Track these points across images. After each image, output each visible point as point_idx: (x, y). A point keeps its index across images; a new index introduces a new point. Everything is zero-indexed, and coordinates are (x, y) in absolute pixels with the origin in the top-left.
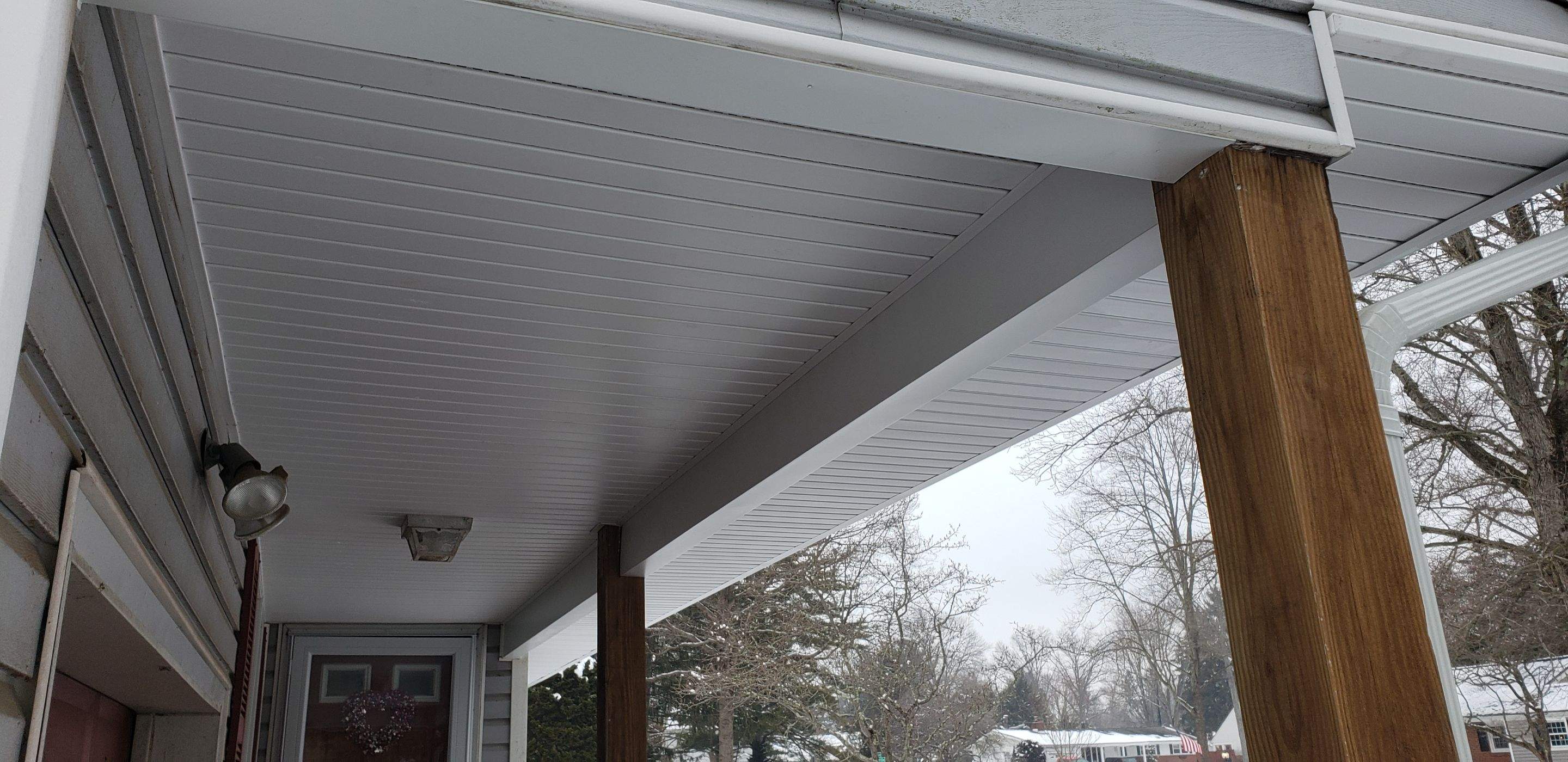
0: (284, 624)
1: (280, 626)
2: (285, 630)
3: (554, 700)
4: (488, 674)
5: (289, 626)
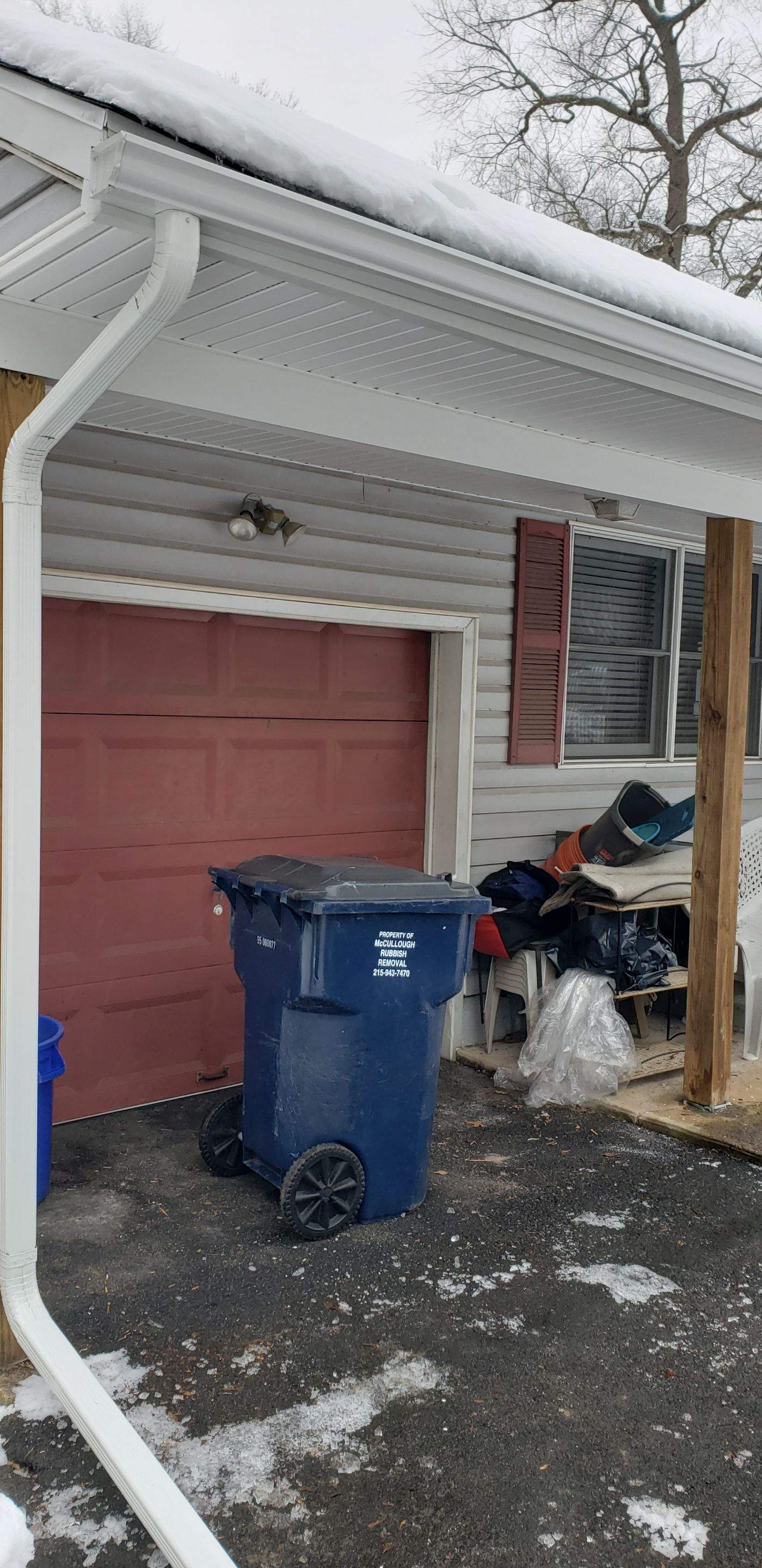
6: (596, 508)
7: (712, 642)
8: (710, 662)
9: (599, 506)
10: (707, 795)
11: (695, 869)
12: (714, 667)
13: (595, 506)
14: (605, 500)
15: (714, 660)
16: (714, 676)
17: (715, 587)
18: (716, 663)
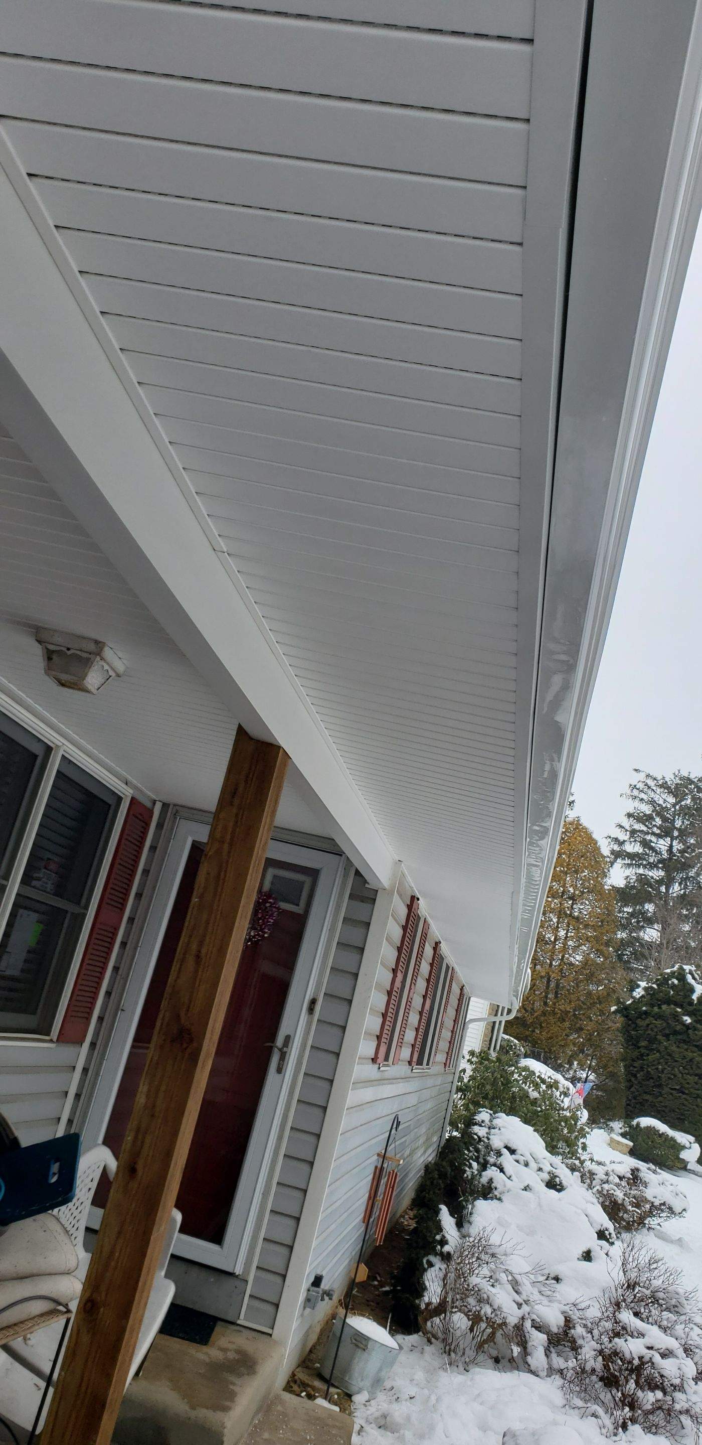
0: (175, 805)
1: (171, 807)
2: (174, 811)
3: (683, 1023)
4: (351, 897)
5: (177, 808)
6: (50, 659)
7: (205, 917)
8: (194, 947)
9: (54, 657)
10: (140, 1167)
11: (88, 1294)
12: (198, 957)
13: (49, 656)
14: (69, 653)
15: (201, 943)
16: (196, 971)
17: (228, 837)
18: (204, 951)
